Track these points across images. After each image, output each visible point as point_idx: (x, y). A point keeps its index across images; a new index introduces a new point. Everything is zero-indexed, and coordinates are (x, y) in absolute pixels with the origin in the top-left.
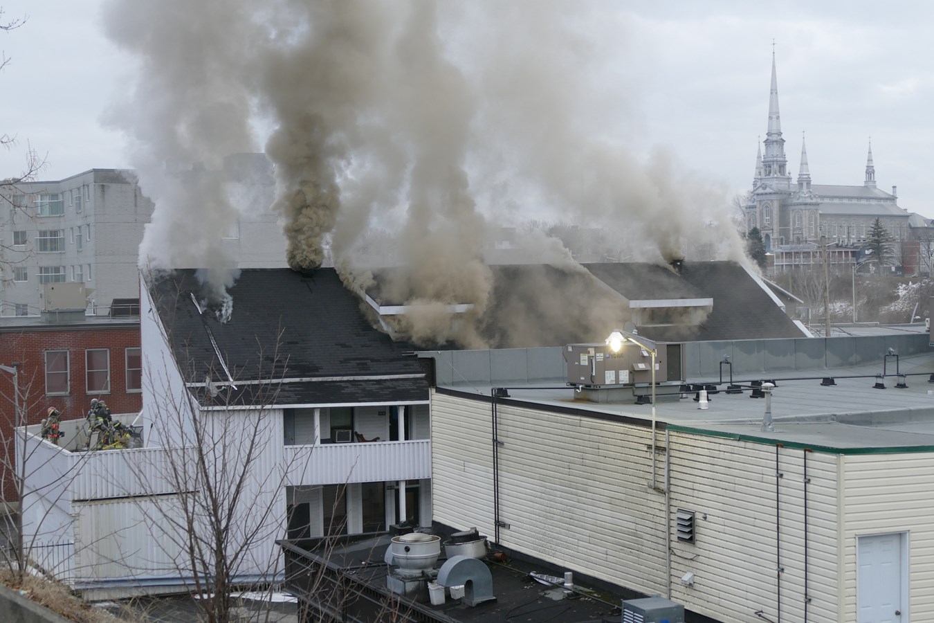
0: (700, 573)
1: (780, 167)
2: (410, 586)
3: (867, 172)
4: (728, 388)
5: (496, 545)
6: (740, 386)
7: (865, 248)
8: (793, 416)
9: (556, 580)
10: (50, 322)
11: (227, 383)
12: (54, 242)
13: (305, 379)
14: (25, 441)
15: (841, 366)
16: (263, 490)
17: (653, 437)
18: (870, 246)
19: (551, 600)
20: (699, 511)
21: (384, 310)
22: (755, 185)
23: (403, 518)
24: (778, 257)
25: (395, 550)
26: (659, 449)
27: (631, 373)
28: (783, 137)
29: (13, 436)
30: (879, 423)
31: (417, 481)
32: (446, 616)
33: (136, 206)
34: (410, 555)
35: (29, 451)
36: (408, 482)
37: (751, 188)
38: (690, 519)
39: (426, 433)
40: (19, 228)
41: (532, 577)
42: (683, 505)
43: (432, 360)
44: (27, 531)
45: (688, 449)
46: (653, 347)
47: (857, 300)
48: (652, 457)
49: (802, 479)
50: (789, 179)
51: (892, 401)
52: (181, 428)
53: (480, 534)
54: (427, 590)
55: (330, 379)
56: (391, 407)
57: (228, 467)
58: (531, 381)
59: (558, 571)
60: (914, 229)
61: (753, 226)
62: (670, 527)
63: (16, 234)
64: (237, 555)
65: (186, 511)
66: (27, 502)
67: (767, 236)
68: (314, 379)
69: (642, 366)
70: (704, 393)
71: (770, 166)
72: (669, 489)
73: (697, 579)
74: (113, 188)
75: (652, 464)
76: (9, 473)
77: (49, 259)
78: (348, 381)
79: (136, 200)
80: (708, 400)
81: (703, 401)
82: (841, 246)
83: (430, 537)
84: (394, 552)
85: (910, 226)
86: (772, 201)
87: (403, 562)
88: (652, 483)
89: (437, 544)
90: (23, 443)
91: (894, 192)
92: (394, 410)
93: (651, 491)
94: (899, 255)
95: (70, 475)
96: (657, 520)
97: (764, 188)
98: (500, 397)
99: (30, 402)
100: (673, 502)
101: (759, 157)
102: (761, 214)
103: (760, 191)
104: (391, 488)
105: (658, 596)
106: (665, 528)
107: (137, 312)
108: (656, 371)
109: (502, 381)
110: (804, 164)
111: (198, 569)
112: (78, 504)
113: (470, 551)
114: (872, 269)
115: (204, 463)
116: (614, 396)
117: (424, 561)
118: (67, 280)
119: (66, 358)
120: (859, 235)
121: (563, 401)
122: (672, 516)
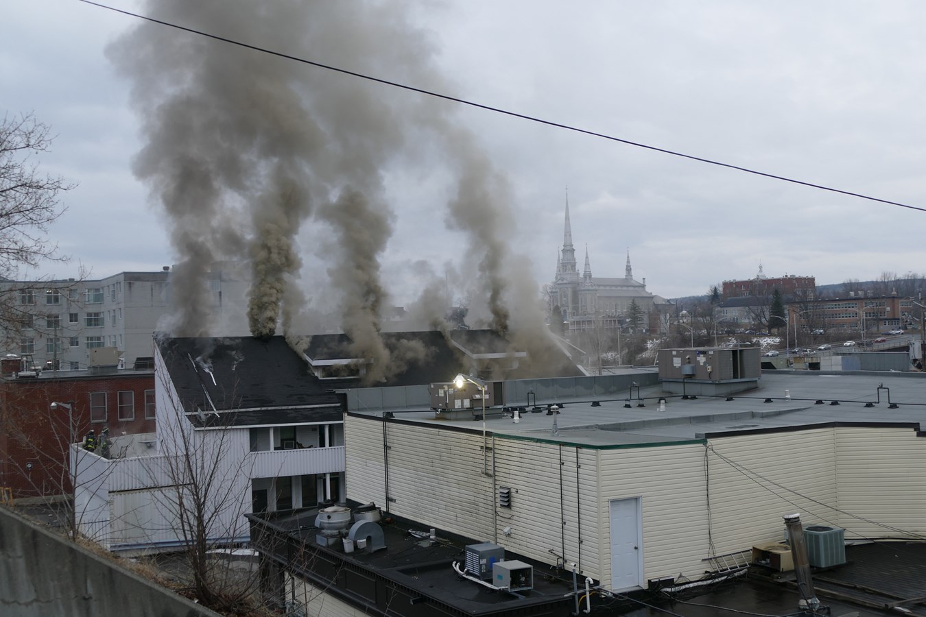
0: (514, 527)
1: (572, 266)
2: (331, 541)
3: (627, 270)
4: (533, 409)
5: (387, 513)
6: (540, 408)
7: (626, 317)
8: (571, 426)
9: (425, 534)
10: (94, 374)
11: (212, 412)
12: (96, 320)
13: (263, 409)
14: (77, 452)
15: (604, 394)
16: (226, 478)
17: (484, 441)
18: (629, 316)
19: (422, 547)
20: (513, 487)
21: (315, 363)
22: (556, 278)
23: (329, 497)
24: (571, 324)
25: (321, 518)
26: (488, 449)
27: (471, 401)
28: (574, 247)
29: (69, 449)
30: (625, 429)
31: (337, 473)
32: (354, 560)
33: (152, 295)
34: (331, 521)
35: (79, 459)
36: (332, 474)
37: (554, 280)
38: (508, 493)
39: (342, 443)
40: (73, 311)
41: (410, 533)
42: (503, 484)
43: (345, 395)
44: (78, 510)
45: (506, 448)
46: (483, 384)
47: (621, 351)
48: (484, 454)
49: (575, 466)
50: (578, 274)
51: (636, 415)
52: (175, 442)
53: (377, 506)
54: (342, 543)
55: (280, 408)
56: (320, 425)
57: (205, 465)
58: (408, 407)
59: (426, 528)
60: (656, 306)
61: (555, 304)
62: (495, 498)
63: (71, 315)
64: (210, 519)
65: (178, 492)
66: (77, 491)
67: (565, 311)
68: (270, 408)
69: (478, 396)
70: (516, 413)
71: (566, 266)
72: (494, 474)
73: (513, 531)
74: (137, 284)
75: (484, 458)
76: (67, 473)
77: (93, 332)
78: (292, 409)
79: (152, 292)
80: (520, 417)
81: (516, 418)
82: (611, 317)
83: (343, 509)
84: (321, 519)
85: (654, 304)
86: (567, 288)
87: (326, 525)
88: (484, 470)
89: (348, 513)
90: (75, 453)
91: (644, 282)
92: (322, 427)
93: (483, 475)
94: (648, 322)
95: (107, 473)
96: (488, 494)
97: (562, 280)
98: (388, 418)
99: (80, 427)
100: (497, 482)
101: (559, 260)
102: (561, 297)
103: (560, 282)
104: (321, 478)
105: (488, 542)
106: (492, 499)
107: (152, 366)
108: (485, 400)
109: (389, 408)
110: (587, 264)
111: (186, 529)
112: (112, 494)
113: (370, 517)
114: (631, 331)
115: (189, 463)
116: (460, 415)
117: (340, 524)
118: (106, 346)
119: (105, 397)
120: (623, 309)
121: (428, 419)
122: (497, 491)
